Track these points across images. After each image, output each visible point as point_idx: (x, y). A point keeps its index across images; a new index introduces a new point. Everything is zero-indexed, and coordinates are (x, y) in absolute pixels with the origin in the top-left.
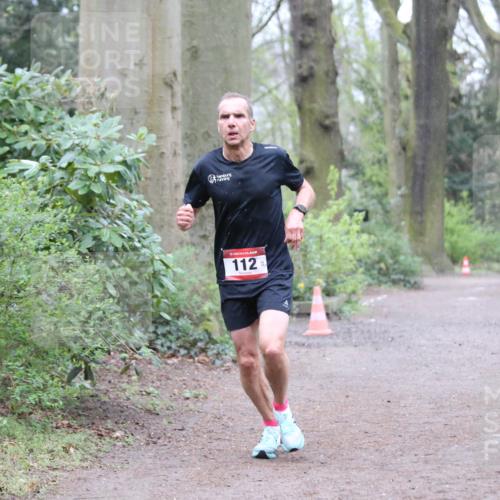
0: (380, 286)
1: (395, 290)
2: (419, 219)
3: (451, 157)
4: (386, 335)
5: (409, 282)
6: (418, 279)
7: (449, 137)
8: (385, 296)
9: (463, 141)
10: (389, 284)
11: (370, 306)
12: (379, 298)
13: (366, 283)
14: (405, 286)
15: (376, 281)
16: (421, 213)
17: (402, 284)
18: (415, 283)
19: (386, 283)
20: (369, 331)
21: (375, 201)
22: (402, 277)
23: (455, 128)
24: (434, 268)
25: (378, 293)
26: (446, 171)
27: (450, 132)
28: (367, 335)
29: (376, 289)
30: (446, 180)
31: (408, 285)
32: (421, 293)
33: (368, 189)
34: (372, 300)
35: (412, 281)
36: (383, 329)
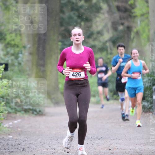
0: (16, 113)
1: (26, 116)
2: (42, 68)
3: (63, 28)
4: (19, 146)
5: (36, 111)
6: (41, 109)
7: (61, 15)
8: (19, 120)
9: (70, 18)
10: (23, 112)
11: (9, 127)
12: (16, 122)
13: (7, 112)
14: (33, 113)
15: (13, 111)
16: (43, 65)
17: (31, 112)
18: (40, 111)
19: (20, 111)
20: (7, 144)
21: (13, 57)
22: (31, 107)
23: (65, 9)
24: (52, 102)
25: (15, 118)
26: (60, 38)
27: (62, 11)
28: (6, 147)
29: (13, 115)
30: (60, 43)
31: (35, 113)
32: (44, 118)
33: (9, 49)
34: (11, 123)
35: (38, 110)
36: (17, 142)
